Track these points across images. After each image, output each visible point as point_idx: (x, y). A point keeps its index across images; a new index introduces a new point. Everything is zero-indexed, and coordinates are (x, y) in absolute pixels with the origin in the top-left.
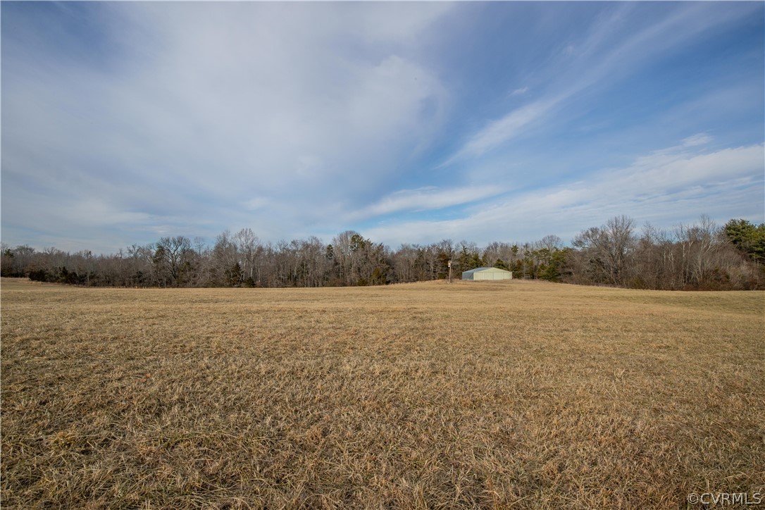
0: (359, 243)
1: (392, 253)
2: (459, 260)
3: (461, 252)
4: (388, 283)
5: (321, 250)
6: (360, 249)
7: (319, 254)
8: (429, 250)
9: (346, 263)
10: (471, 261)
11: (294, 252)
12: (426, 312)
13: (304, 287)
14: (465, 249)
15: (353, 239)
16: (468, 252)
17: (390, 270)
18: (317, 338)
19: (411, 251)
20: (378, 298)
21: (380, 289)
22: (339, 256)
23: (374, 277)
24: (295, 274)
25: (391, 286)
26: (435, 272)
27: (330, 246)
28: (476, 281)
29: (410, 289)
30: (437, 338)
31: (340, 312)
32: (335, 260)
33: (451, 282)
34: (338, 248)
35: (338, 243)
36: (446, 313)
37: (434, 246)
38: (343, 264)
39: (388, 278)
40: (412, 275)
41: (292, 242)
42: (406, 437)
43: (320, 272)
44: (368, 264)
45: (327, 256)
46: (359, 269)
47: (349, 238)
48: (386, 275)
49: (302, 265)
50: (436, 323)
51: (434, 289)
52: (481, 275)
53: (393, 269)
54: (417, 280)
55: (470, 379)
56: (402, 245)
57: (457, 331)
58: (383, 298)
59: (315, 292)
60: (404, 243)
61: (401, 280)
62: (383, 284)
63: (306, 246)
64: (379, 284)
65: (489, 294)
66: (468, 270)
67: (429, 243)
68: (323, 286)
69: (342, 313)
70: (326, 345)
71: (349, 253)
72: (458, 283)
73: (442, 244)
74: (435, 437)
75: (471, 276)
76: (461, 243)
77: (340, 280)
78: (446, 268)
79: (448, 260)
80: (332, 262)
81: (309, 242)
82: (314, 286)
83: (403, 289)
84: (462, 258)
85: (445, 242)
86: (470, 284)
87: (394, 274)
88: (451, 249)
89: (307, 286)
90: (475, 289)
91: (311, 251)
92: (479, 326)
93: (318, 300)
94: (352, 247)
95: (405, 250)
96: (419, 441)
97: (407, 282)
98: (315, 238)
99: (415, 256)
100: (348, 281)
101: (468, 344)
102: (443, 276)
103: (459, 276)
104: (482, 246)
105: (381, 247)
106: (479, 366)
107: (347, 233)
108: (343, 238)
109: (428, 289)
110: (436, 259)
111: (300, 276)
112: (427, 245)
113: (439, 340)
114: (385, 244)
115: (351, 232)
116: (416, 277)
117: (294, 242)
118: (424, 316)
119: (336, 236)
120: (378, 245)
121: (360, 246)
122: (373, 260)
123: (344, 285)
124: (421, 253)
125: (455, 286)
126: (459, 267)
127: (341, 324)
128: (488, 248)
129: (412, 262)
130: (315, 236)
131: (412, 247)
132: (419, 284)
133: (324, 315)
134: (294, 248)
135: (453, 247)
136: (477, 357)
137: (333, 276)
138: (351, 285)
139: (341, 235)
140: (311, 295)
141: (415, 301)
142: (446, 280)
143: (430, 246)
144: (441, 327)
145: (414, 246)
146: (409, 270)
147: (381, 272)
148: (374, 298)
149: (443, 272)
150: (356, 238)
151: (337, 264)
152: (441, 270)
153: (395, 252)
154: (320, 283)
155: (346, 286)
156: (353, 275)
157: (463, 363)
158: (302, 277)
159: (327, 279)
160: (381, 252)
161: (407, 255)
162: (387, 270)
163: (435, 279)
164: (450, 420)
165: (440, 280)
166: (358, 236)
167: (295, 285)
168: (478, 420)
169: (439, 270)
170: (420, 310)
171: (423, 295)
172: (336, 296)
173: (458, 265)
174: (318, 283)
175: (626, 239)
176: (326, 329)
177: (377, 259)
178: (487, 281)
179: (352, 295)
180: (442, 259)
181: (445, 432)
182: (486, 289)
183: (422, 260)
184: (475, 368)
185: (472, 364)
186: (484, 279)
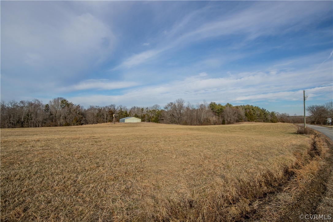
0: (65, 104)
1: (85, 110)
2: (118, 114)
3: (119, 110)
4: (82, 124)
5: (41, 107)
6: (66, 107)
7: (40, 109)
8: (104, 108)
9: (58, 114)
10: (124, 114)
11: (22, 107)
12: (99, 138)
13: (29, 127)
14: (121, 109)
15: (62, 102)
16: (123, 110)
17: (84, 118)
18: (29, 156)
19: (95, 109)
20: (75, 132)
21: (77, 127)
22: (53, 111)
23: (74, 122)
24: (23, 120)
25: (84, 126)
26: (107, 119)
27: (47, 105)
28: (126, 123)
29: (93, 127)
30: (102, 150)
31: (49, 140)
32: (50, 113)
33: (114, 123)
34: (53, 106)
35: (53, 104)
36: (109, 138)
37: (107, 107)
38: (55, 114)
39: (82, 122)
40: (95, 120)
41: (21, 102)
42: (78, 201)
43: (40, 119)
44: (71, 115)
45: (45, 110)
46: (65, 117)
47: (60, 101)
48: (81, 120)
49: (28, 115)
50: (103, 143)
51: (106, 127)
52: (128, 120)
53: (85, 117)
54: (98, 123)
55: (115, 167)
56: (90, 106)
57: (113, 146)
58: (78, 132)
59: (36, 130)
60: (91, 105)
61: (89, 123)
62: (79, 125)
63: (31, 104)
64: (77, 125)
65: (131, 128)
66: (122, 118)
67: (105, 106)
68: (42, 126)
69: (50, 141)
70: (36, 159)
71: (59, 109)
72: (117, 124)
73: (111, 106)
74: (94, 197)
75: (124, 121)
76: (120, 106)
77: (54, 123)
78: (111, 117)
79: (113, 113)
80: (49, 113)
81: (33, 102)
82: (36, 127)
83: (90, 127)
84: (120, 113)
85: (112, 105)
86: (123, 124)
87: (86, 120)
88: (115, 109)
89: (31, 127)
90: (125, 127)
91: (34, 107)
92: (123, 143)
93: (37, 135)
94: (61, 106)
95: (92, 108)
96: (85, 202)
97: (92, 124)
98: (37, 100)
99: (97, 111)
100: (59, 124)
101: (117, 151)
102: (111, 121)
103: (118, 121)
104: (129, 108)
105: (78, 106)
106: (120, 161)
107: (58, 99)
108: (56, 101)
109: (103, 127)
110: (107, 113)
111: (26, 121)
112: (103, 106)
113: (103, 151)
114: (81, 105)
115: (61, 98)
116: (97, 121)
117: (22, 102)
118: (97, 140)
119: (52, 100)
120: (77, 105)
121: (67, 106)
122: (74, 113)
123: (56, 126)
124: (100, 110)
125: (116, 125)
126: (118, 117)
127: (48, 147)
128: (132, 109)
129: (95, 114)
130: (37, 99)
131: (95, 107)
132: (98, 125)
133: (38, 143)
134: (22, 105)
135: (116, 108)
136: (120, 157)
137: (49, 121)
138: (60, 126)
139: (55, 100)
140: (32, 132)
141: (95, 133)
142: (112, 123)
143: (105, 107)
144: (105, 145)
145: (96, 106)
146: (94, 118)
147: (78, 119)
148: (73, 132)
149: (111, 119)
150: (64, 102)
151: (51, 115)
152: (110, 118)
153: (87, 109)
154: (40, 125)
155: (57, 126)
156: (62, 121)
157: (113, 160)
158: (27, 122)
159: (45, 123)
160: (79, 109)
161: (92, 111)
162: (82, 118)
163: (107, 122)
164: (102, 188)
165: (109, 123)
166: (65, 100)
167: (22, 127)
168: (116, 185)
169: (109, 118)
170: (96, 137)
171: (100, 130)
172: (49, 132)
173: (118, 116)
174: (38, 125)
175: (182, 107)
176: (38, 150)
177: (76, 112)
178: (131, 123)
179: (60, 131)
180: (110, 113)
181: (99, 194)
182: (130, 127)
183: (100, 114)
184: (118, 162)
185: (117, 160)
186: (129, 122)
